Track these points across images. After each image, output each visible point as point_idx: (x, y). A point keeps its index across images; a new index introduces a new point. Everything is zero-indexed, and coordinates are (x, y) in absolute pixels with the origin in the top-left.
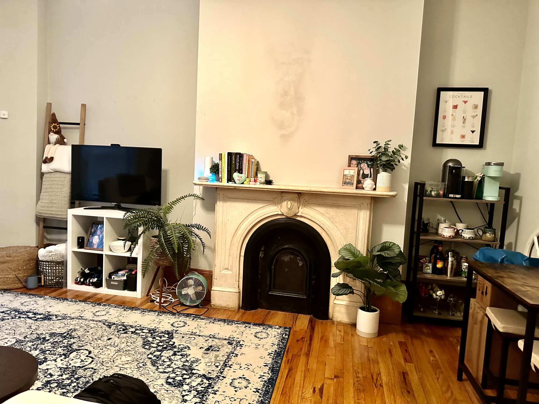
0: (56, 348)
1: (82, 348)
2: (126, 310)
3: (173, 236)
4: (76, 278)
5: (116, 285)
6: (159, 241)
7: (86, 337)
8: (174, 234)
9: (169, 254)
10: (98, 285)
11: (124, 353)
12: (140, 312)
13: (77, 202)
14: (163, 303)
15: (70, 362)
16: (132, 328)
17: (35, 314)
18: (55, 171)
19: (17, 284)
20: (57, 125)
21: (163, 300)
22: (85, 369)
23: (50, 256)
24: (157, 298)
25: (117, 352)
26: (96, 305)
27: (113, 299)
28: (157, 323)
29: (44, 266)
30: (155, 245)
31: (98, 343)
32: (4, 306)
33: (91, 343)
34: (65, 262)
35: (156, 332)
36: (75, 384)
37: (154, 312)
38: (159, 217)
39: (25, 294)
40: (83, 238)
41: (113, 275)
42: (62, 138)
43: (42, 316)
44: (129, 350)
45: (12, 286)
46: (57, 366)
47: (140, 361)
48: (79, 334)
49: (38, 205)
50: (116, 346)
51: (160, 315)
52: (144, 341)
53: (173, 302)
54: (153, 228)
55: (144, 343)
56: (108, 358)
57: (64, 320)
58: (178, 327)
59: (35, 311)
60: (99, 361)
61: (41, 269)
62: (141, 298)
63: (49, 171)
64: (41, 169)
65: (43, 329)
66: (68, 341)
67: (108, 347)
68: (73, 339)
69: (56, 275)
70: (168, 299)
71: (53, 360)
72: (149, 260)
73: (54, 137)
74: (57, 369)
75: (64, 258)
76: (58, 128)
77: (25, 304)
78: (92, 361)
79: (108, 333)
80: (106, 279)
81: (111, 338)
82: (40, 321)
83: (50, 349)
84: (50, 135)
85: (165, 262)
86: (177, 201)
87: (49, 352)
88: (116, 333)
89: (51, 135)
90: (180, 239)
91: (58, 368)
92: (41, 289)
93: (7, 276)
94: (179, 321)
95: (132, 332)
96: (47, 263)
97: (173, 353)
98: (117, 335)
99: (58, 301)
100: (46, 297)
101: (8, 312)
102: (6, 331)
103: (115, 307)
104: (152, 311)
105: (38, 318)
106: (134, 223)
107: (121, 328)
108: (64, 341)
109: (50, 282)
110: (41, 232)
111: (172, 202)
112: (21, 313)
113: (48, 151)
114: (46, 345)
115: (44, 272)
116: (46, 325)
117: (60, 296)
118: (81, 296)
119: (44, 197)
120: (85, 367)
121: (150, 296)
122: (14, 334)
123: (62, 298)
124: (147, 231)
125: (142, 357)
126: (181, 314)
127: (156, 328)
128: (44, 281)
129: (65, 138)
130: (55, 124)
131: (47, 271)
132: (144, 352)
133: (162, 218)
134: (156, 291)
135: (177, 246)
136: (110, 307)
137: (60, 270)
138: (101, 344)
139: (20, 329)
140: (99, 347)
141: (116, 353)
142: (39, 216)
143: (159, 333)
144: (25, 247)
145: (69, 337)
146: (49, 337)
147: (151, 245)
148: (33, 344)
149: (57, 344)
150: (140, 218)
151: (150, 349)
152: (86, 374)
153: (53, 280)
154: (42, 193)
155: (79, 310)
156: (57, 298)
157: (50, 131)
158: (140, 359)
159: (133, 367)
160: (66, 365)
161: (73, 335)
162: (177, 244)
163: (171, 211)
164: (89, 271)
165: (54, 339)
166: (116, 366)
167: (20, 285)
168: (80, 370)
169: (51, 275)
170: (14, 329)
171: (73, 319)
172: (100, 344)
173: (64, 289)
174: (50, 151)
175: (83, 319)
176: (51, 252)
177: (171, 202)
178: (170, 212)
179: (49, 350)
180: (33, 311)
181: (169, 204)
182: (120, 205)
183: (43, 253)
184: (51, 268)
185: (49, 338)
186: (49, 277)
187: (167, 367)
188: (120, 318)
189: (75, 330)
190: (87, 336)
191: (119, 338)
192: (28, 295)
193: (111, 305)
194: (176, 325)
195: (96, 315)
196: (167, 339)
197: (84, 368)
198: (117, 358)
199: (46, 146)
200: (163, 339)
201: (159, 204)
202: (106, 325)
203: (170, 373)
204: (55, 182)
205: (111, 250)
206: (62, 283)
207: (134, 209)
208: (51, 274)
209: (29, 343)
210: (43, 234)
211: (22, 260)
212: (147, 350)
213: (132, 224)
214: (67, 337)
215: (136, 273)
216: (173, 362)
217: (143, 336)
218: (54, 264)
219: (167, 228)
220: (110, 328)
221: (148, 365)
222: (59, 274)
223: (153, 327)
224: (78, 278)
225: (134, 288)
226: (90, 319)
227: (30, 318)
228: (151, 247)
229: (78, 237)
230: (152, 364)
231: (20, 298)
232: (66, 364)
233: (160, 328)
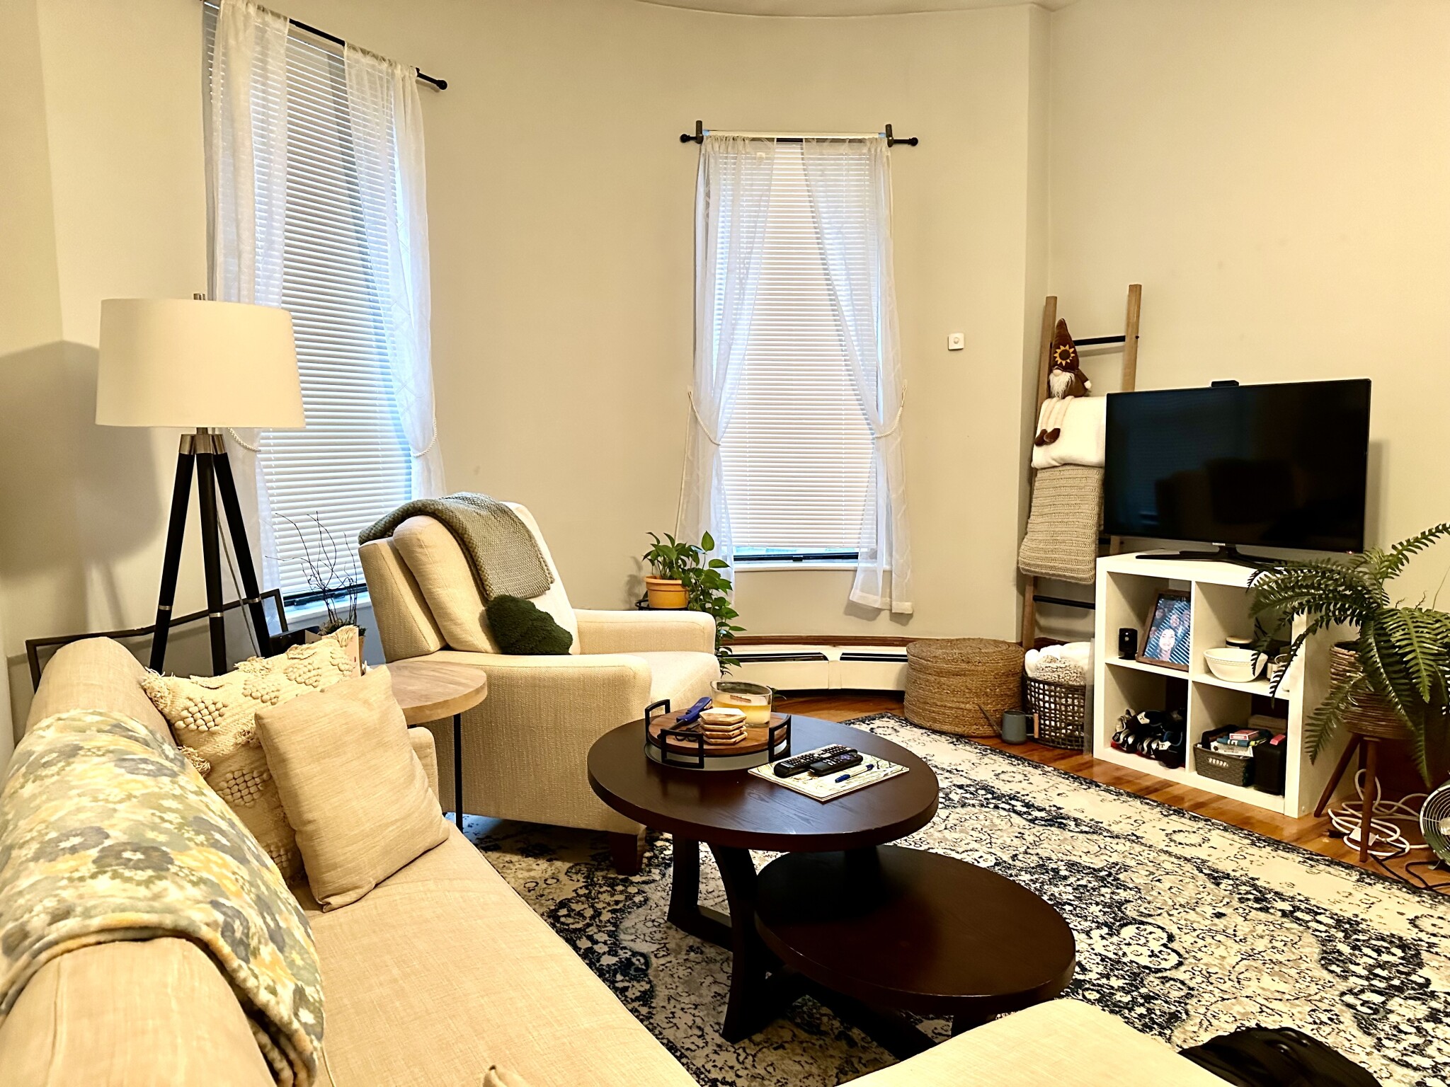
0: (1086, 904)
1: (1149, 920)
2: (1258, 844)
3: (1414, 651)
4: (1116, 735)
5: (1221, 768)
6: (1364, 660)
7: (1154, 893)
8: (1416, 645)
9: (1397, 704)
10: (1174, 759)
11: (1267, 966)
12: (1302, 860)
13: (1115, 540)
14: (1372, 848)
15: (1125, 948)
16: (1284, 900)
17: (1027, 805)
18: (1063, 463)
19: (983, 726)
20: (1070, 348)
21: (1373, 838)
22: (1163, 978)
23: (1053, 672)
24: (1352, 830)
25: (1244, 957)
26: (1171, 812)
27: (1214, 805)
28: (1360, 903)
29: (1039, 694)
30: (1349, 671)
31: (1188, 917)
32: (961, 773)
33: (1171, 913)
34: (1088, 688)
35: (1360, 931)
36: (1142, 1010)
37: (1346, 868)
38: (1360, 588)
39: (1001, 753)
40: (1133, 633)
41: (1213, 741)
42: (1081, 379)
43: (1043, 814)
44: (1281, 962)
45: (973, 730)
46: (1093, 949)
47: (1319, 1004)
48: (1137, 881)
49: (1022, 547)
50: (1241, 940)
51: (1366, 881)
52: (1325, 948)
53: (1407, 851)
54: (1339, 621)
55: (1325, 955)
56: (1222, 967)
57: (1095, 837)
58: (1434, 935)
59: (1027, 799)
60: (1200, 969)
61: (1033, 699)
62: (1299, 819)
63: (1049, 464)
64: (1031, 460)
65: (1050, 847)
66: (1113, 893)
67: (1219, 937)
68: (1125, 890)
69: (1066, 719)
70: (1389, 840)
71: (1083, 931)
72: (1331, 713)
73: (1061, 379)
74: (1094, 957)
75: (1084, 678)
76: (1072, 355)
77: (1002, 776)
78: (1180, 964)
79: (1214, 898)
80: (1195, 749)
81: (1224, 915)
82: (1042, 825)
83: (1072, 902)
84: (1052, 376)
85: (1382, 726)
86: (1423, 540)
87: (1071, 908)
88: (1235, 903)
89: (1056, 375)
90: (1440, 662)
91: (1096, 954)
92: (1034, 746)
93: (962, 706)
94: (1436, 916)
95: (1284, 914)
96: (1046, 687)
97: (1427, 1013)
98: (1241, 911)
99: (1076, 784)
100: (1047, 769)
101: (972, 789)
102: (975, 834)
103: (1225, 830)
104: (1339, 864)
105: (1036, 818)
106: (1280, 601)
107: (1250, 893)
108: (1103, 890)
109: (1053, 734)
110: (1028, 609)
111: (1405, 544)
112: (998, 798)
113: (1047, 414)
114: (1061, 888)
115: (1040, 707)
116: (1057, 838)
117: (1077, 771)
118: (1129, 782)
119: (1039, 528)
120: (1164, 974)
121: (1327, 818)
122: (990, 843)
123: (1085, 779)
124: (1321, 627)
125: (1323, 994)
126: (1443, 895)
127: (1358, 919)
128: (1040, 729)
129: (1087, 380)
130: (1065, 346)
131: (1047, 705)
132: (1329, 982)
133: (1369, 592)
134: (1343, 805)
135: (1430, 681)
136: (1209, 827)
137: (1076, 708)
138: (1198, 922)
139: (1002, 836)
140: (1195, 930)
141: (1243, 959)
142: (1024, 573)
143: (1370, 938)
144: (996, 643)
145: (1114, 883)
146: (1066, 870)
147: (1333, 670)
148: (1033, 878)
149: (1088, 893)
150: (1300, 589)
151: (1346, 978)
152: (1169, 992)
153: (1060, 728)
154: (1032, 517)
155: (1129, 818)
156: (1073, 777)
157: (1053, 366)
158: (1318, 997)
159: (1300, 1016)
160: (1114, 953)
161: (1124, 881)
162: (1429, 675)
163: (1400, 570)
164: (1147, 721)
165: (1078, 880)
166: (1247, 997)
167: (987, 730)
168: (1151, 978)
169: (1056, 717)
170: (990, 832)
171: (1117, 837)
172: (1194, 922)
173: (1086, 757)
174: (1052, 414)
175: (1142, 844)
176: (1053, 660)
177: (1401, 544)
178: (1398, 572)
179: (1072, 905)
180: (1023, 798)
181: (1394, 547)
182: (1235, 549)
183: (1035, 661)
184: (1055, 700)
185: (1067, 873)
186: (1050, 720)
187: (1413, 1052)
188: (1244, 863)
189: (1126, 868)
190: (1159, 893)
191: (1246, 920)
192: (1008, 757)
193: (1213, 821)
194: (1425, 924)
195: (1175, 841)
196: (1401, 964)
197: (1160, 975)
198: (1247, 974)
199: (1042, 403)
200: (1385, 957)
201: (1359, 549)
202: (1206, 875)
203: (1425, 1073)
204: (1063, 491)
205: (1209, 672)
206: (1080, 740)
207: (1280, 563)
208: (1055, 714)
209: (1023, 873)
210: (1033, 614)
211: (992, 671)
212: (1338, 979)
213: (1274, 603)
214: (1108, 882)
215: (1283, 744)
216: (1431, 1042)
217: (1321, 932)
218: (1062, 692)
219: (1390, 624)
220: (1218, 884)
221: (1346, 1024)
222: (1073, 717)
223: (1348, 915)
224: (1120, 733)
225: (1277, 787)
226: (1160, 848)
227: (1019, 814)
228: (1333, 674)
229: (1121, 630)
230: (1358, 1025)
231: (992, 762)
232: (1116, 951)
233: (1371, 921)
